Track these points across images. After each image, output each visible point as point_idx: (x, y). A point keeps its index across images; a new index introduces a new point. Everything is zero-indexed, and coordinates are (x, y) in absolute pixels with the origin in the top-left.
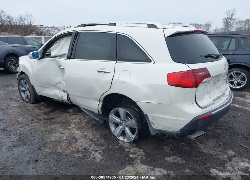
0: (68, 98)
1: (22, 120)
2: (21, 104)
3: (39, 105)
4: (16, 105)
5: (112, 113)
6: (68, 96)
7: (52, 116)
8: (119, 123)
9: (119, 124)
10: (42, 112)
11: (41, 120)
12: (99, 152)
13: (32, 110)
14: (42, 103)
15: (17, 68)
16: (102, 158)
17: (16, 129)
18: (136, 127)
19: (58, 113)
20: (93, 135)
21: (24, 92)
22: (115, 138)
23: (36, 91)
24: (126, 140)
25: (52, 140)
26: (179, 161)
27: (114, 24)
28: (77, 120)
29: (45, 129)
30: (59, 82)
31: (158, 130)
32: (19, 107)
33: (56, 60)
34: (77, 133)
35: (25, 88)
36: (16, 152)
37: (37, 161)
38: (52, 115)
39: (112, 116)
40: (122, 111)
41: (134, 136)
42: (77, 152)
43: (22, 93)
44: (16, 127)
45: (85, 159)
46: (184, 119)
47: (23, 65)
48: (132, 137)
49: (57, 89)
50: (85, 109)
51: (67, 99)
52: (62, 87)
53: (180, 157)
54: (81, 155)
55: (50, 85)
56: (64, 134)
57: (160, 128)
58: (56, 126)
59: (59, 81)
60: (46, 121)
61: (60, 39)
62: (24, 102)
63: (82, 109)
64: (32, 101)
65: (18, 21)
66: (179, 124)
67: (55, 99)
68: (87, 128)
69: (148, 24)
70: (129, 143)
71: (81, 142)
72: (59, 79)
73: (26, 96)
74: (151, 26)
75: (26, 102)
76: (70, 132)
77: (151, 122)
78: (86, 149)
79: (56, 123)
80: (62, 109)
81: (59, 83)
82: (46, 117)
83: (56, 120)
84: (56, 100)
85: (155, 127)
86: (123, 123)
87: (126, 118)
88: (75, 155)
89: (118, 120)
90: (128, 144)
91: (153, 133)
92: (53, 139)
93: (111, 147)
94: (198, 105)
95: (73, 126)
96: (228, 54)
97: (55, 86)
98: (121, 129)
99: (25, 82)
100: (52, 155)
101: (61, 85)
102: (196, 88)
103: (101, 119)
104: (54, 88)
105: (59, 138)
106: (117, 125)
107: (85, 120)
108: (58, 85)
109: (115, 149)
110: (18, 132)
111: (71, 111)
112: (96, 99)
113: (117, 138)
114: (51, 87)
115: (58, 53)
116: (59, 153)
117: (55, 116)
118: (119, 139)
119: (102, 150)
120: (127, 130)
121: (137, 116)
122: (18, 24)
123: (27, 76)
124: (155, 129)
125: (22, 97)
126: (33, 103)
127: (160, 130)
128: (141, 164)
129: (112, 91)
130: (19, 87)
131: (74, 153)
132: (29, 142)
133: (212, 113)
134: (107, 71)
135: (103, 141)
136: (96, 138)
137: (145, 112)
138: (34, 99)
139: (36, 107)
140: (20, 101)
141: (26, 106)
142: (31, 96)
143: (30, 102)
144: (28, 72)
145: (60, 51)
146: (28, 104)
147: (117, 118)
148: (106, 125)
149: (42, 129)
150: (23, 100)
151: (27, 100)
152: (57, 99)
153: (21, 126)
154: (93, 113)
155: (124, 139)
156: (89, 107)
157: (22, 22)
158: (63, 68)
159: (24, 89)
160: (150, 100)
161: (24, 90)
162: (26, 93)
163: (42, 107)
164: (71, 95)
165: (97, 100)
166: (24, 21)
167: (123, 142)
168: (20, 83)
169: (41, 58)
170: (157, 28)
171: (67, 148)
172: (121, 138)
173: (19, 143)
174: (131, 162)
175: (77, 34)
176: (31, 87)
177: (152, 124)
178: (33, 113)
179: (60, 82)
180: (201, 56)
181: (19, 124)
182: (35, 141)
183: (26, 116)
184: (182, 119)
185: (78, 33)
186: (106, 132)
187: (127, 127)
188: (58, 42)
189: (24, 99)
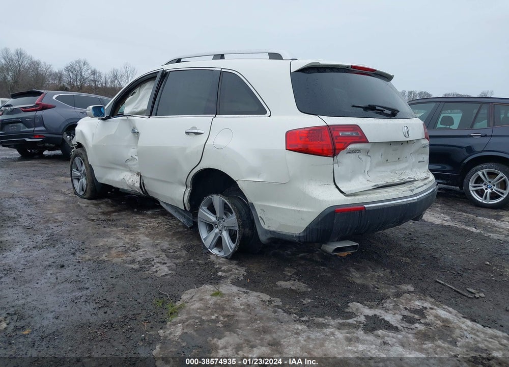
0: (142, 185)
1: (62, 218)
2: (70, 199)
3: (99, 202)
4: (62, 198)
5: (204, 206)
6: (142, 181)
7: (114, 218)
8: (213, 223)
9: (214, 225)
10: (100, 211)
11: (93, 220)
12: (168, 265)
13: (83, 207)
14: (106, 200)
15: (73, 138)
16: (170, 272)
17: (48, 228)
18: (237, 229)
19: (126, 214)
20: (170, 245)
21: (79, 180)
22: (205, 251)
23: (96, 175)
24: (221, 254)
25: (98, 245)
26: (300, 288)
27: (222, 57)
28: (152, 224)
29: (94, 231)
30: (130, 158)
31: (271, 232)
32: (65, 202)
33: (130, 120)
34: (144, 241)
35: (80, 171)
36: (34, 255)
37: (63, 266)
38: (114, 216)
39: (204, 212)
40: (217, 200)
41: (233, 246)
42: (133, 262)
43: (76, 182)
44: (49, 225)
45: (141, 272)
46: (310, 210)
47: (81, 131)
48: (231, 247)
49: (128, 171)
50: (167, 204)
51: (139, 186)
52: (136, 166)
53: (305, 283)
54: (136, 266)
55: (117, 164)
56: (121, 240)
57: (273, 229)
58: (115, 229)
59: (132, 156)
60: (100, 222)
61: (141, 86)
62: (76, 197)
63: (161, 204)
64: (87, 195)
65: (109, 80)
66: (301, 218)
67: (123, 189)
68: (164, 235)
69: (270, 54)
70: (226, 258)
71: (144, 251)
72: (132, 152)
73: (81, 186)
74: (275, 56)
75: (80, 196)
76: (133, 237)
77: (260, 217)
78: (148, 261)
79: (116, 226)
80: (136, 210)
81: (132, 160)
82: (103, 217)
83: (118, 223)
84: (125, 190)
85: (266, 227)
86: (219, 223)
87: (225, 214)
88: (127, 265)
89: (213, 218)
90: (224, 259)
91: (263, 238)
92: (101, 244)
93: (192, 260)
94: (337, 187)
95: (142, 230)
96: (472, 136)
97: (124, 165)
98: (216, 234)
99: (81, 161)
100: (91, 262)
101: (133, 163)
102: (334, 157)
103: (188, 219)
104: (122, 168)
105: (111, 244)
106: (210, 227)
107: (167, 225)
108: (129, 163)
109: (198, 264)
110: (50, 231)
111: (149, 212)
112: (180, 183)
113: (209, 252)
114: (118, 167)
115: (136, 108)
116: (102, 262)
117: (119, 217)
118: (211, 253)
119: (175, 263)
120: (225, 235)
121: (244, 211)
122: (108, 86)
123: (84, 150)
124: (266, 230)
125: (74, 188)
126: (89, 199)
127: (274, 232)
128: (231, 285)
129: (204, 165)
130: (71, 171)
131: (126, 263)
132: (61, 245)
133: (365, 206)
134: (199, 131)
135: (184, 253)
136: (173, 248)
137: (251, 198)
138: (92, 191)
139: (93, 204)
140: (70, 195)
141: (76, 201)
142: (87, 185)
143: (85, 197)
144: (86, 144)
145: (138, 105)
146: (80, 200)
147: (211, 214)
148: (194, 229)
149: (90, 231)
150: (75, 193)
151: (82, 193)
152: (126, 188)
153: (57, 225)
154: (176, 209)
155: (219, 251)
156: (172, 199)
157: (116, 81)
158: (138, 132)
159: (79, 174)
160: (259, 176)
161: (78, 176)
162: (81, 180)
163: (102, 205)
164: (146, 178)
165: (182, 184)
166: (120, 81)
167: (217, 257)
168: (73, 165)
169: (108, 118)
170: (282, 59)
171: (118, 256)
172: (215, 251)
173: (44, 245)
174: (215, 280)
175: (165, 75)
176: (89, 168)
177: (261, 221)
178: (84, 211)
179: (133, 158)
180: (353, 106)
181: (55, 222)
182: (71, 244)
183: (71, 214)
184: (307, 210)
185: (167, 73)
186: (195, 243)
187: (226, 230)
188: (137, 91)
189: (78, 191)
